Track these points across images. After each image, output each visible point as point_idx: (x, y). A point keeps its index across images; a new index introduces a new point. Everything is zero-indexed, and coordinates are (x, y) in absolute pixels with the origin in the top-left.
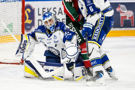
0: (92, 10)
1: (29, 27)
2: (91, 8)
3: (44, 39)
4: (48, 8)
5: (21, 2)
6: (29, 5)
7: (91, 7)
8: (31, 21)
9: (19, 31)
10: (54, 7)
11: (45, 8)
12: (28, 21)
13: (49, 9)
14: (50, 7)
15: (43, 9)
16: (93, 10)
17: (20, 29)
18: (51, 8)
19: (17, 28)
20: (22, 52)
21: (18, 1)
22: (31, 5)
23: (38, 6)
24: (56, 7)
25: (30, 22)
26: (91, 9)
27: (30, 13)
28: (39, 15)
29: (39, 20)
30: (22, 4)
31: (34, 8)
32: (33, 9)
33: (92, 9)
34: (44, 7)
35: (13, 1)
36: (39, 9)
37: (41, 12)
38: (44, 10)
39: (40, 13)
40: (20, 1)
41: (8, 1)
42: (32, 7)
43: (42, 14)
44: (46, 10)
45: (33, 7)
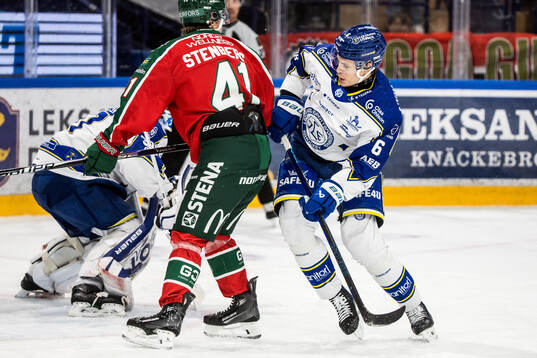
0: (377, 150)
2: (380, 145)
4: (62, 112)
6: (2, 101)
7: (383, 144)
8: (6, 153)
10: (83, 108)
11: (52, 112)
13: (65, 115)
14: (71, 108)
15: (47, 113)
16: (377, 154)
18: (71, 112)
22: (6, 102)
23: (29, 103)
24: (88, 108)
25: (3, 155)
26: (376, 146)
27: (4, 125)
28: (33, 133)
29: (32, 150)
31: (18, 111)
32: (12, 113)
33: (380, 149)
34: (48, 108)
36: (31, 113)
37: (38, 125)
38: (49, 117)
39: (35, 128)
42: (10, 107)
43: (41, 131)
44: (56, 118)
45: (14, 108)
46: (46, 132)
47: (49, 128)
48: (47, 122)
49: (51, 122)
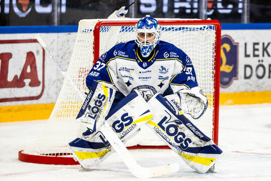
1: (226, 79)
3: (133, 70)
4: (263, 44)
5: (215, 31)
6: (229, 37)
8: (231, 68)
9: (209, 86)
11: (258, 44)
12: (225, 68)
13: (266, 45)
14: (269, 41)
15: (255, 44)
17: (211, 82)
18: (269, 44)
19: (205, 81)
20: (93, 116)
21: (209, 29)
23: (244, 38)
25: (229, 69)
27: (230, 51)
28: (247, 56)
29: (246, 66)
30: (215, 35)
31: (238, 43)
32: (234, 44)
34: (256, 41)
35: (199, 30)
36: (246, 44)
37: (250, 51)
38: (256, 47)
39: (248, 53)
40: (212, 30)
41: (189, 29)
42: (233, 40)
43: (252, 55)
44: (260, 47)
45: (236, 41)
46: (255, 56)
47: (256, 53)
48: (255, 50)
49: (257, 50)
